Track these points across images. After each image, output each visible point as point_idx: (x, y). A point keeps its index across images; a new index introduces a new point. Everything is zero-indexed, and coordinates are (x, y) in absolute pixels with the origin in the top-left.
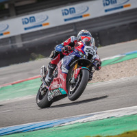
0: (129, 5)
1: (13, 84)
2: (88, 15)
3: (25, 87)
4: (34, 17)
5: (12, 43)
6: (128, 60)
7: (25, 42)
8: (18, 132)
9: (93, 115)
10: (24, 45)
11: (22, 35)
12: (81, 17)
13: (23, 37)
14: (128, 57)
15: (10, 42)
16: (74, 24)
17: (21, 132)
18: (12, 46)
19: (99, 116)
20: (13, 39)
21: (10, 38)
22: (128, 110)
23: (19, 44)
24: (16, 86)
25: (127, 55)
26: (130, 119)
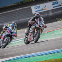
1: (48, 32)
3: (53, 33)
4: (57, 2)
5: (47, 14)
7: (53, 13)
8: (50, 54)
10: (53, 14)
11: (52, 10)
13: (52, 11)
15: (46, 13)
17: (51, 53)
18: (48, 15)
20: (48, 12)
21: (47, 11)
23: (51, 14)
24: (49, 33)
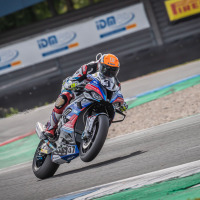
0: (134, 26)
2: (76, 45)
6: (141, 105)
9: (99, 189)
12: (66, 48)
14: (141, 101)
16: (58, 59)
19: (108, 189)
22: (149, 177)
25: (139, 97)
26: (154, 190)
